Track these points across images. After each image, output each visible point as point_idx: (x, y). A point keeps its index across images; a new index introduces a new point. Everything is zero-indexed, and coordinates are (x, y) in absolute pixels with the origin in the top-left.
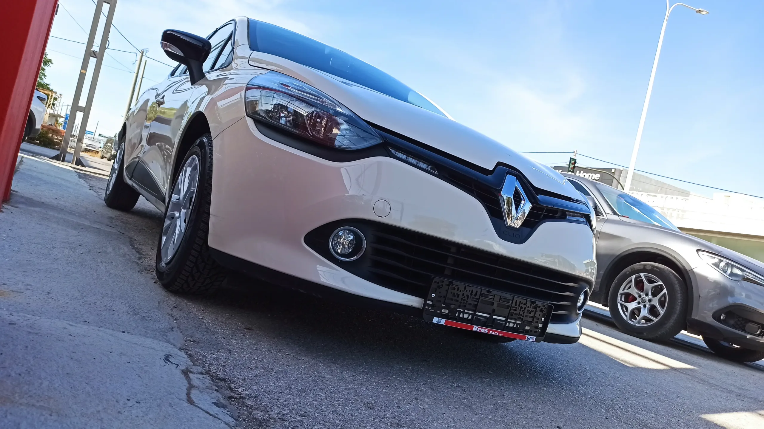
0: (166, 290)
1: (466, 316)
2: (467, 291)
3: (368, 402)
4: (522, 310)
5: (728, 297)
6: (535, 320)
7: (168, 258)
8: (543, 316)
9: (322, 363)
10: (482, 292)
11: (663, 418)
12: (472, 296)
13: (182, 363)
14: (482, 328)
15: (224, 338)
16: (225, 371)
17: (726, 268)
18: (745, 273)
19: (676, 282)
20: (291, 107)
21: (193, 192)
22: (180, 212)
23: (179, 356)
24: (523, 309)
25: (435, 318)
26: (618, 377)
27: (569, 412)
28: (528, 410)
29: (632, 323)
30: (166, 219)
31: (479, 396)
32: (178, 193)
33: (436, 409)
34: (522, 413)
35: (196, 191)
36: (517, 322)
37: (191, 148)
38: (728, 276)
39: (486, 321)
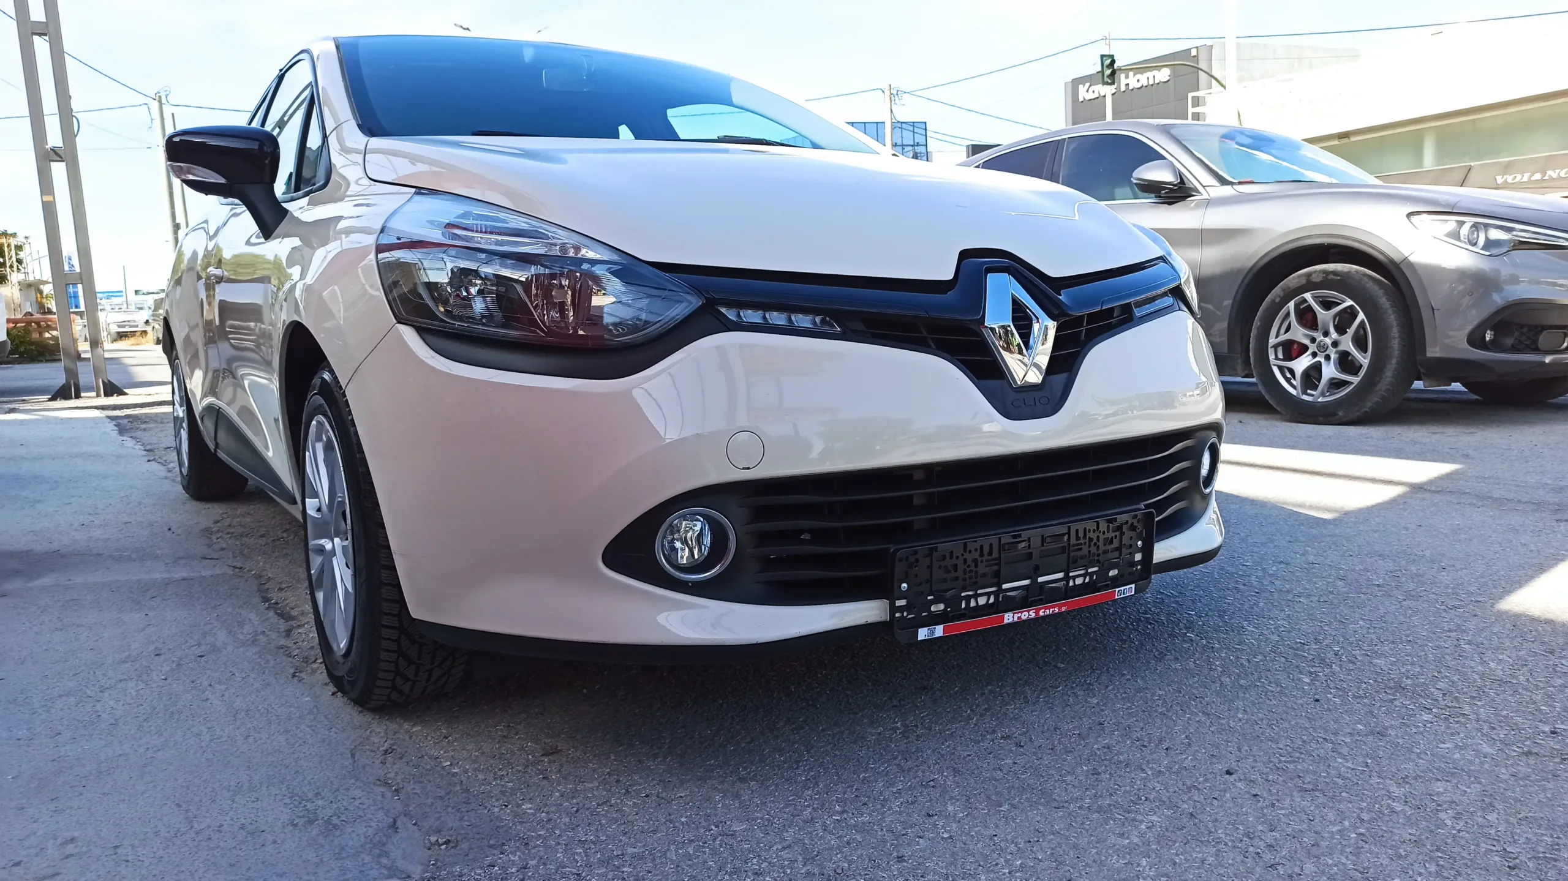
0: (360, 709)
1: (982, 601)
2: (970, 552)
4: (1092, 543)
5: (1492, 295)
6: (1124, 551)
7: (342, 646)
8: (1139, 537)
9: (719, 791)
10: (1002, 543)
12: (986, 557)
14: (1022, 613)
15: (506, 805)
17: (1475, 236)
18: (1514, 233)
19: (1379, 291)
20: (487, 270)
21: (343, 502)
22: (332, 542)
24: (1095, 541)
25: (920, 630)
26: (1313, 563)
27: (1240, 716)
28: (1157, 745)
29: (1309, 399)
30: (310, 552)
31: (1052, 749)
32: (315, 495)
33: (977, 829)
34: (1148, 762)
35: (347, 501)
36: (1090, 570)
37: (308, 398)
38: (1482, 251)
39: (1027, 595)
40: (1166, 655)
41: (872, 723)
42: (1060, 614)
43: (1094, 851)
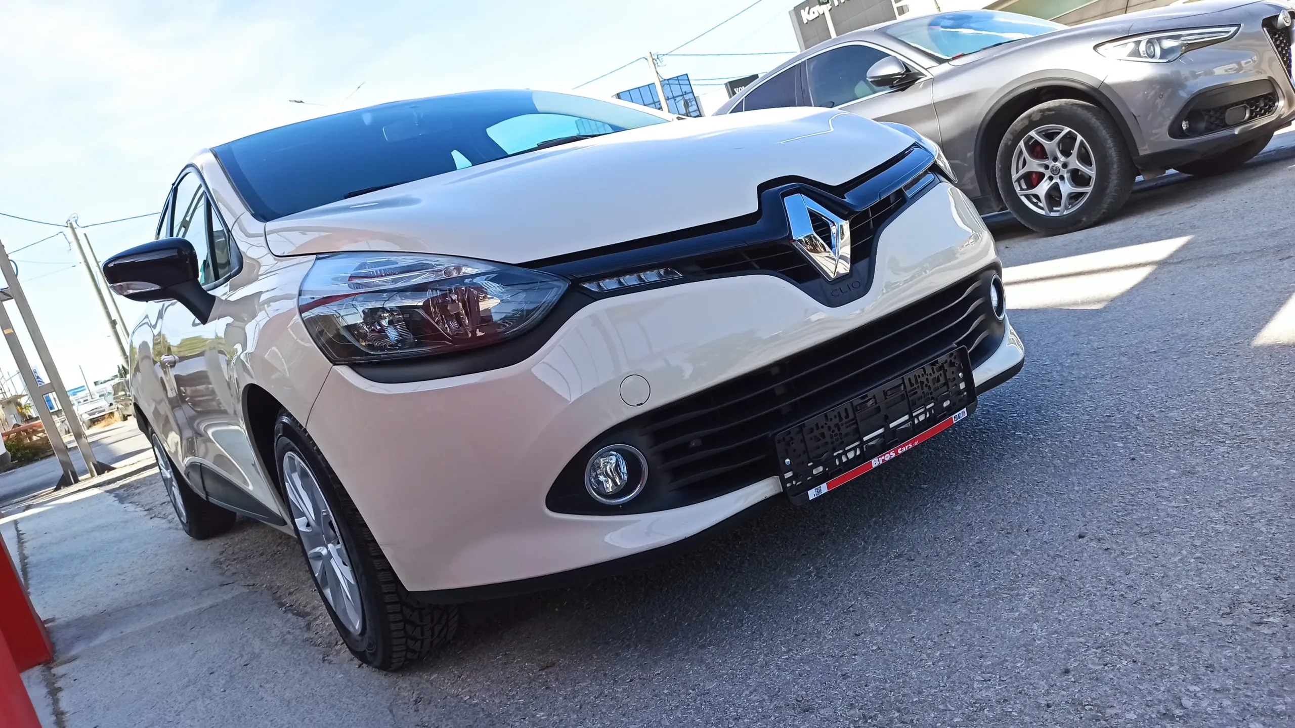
0: (385, 673)
1: (851, 455)
2: (831, 420)
4: (924, 385)
5: (1177, 92)
6: (950, 384)
8: (959, 370)
10: (854, 405)
11: (1206, 391)
12: (844, 420)
14: (884, 455)
17: (1152, 49)
18: (1183, 38)
19: (1089, 115)
20: (389, 305)
21: (328, 515)
22: (326, 548)
24: (926, 383)
25: (809, 492)
26: (1098, 348)
27: (1076, 488)
28: (1018, 530)
29: (1057, 214)
30: (310, 560)
31: (937, 556)
32: (302, 514)
33: (897, 636)
34: (1016, 546)
35: (331, 514)
36: (928, 407)
37: (276, 440)
38: (1161, 61)
39: (884, 441)
40: (1004, 455)
41: (790, 573)
42: (915, 447)
43: (994, 628)
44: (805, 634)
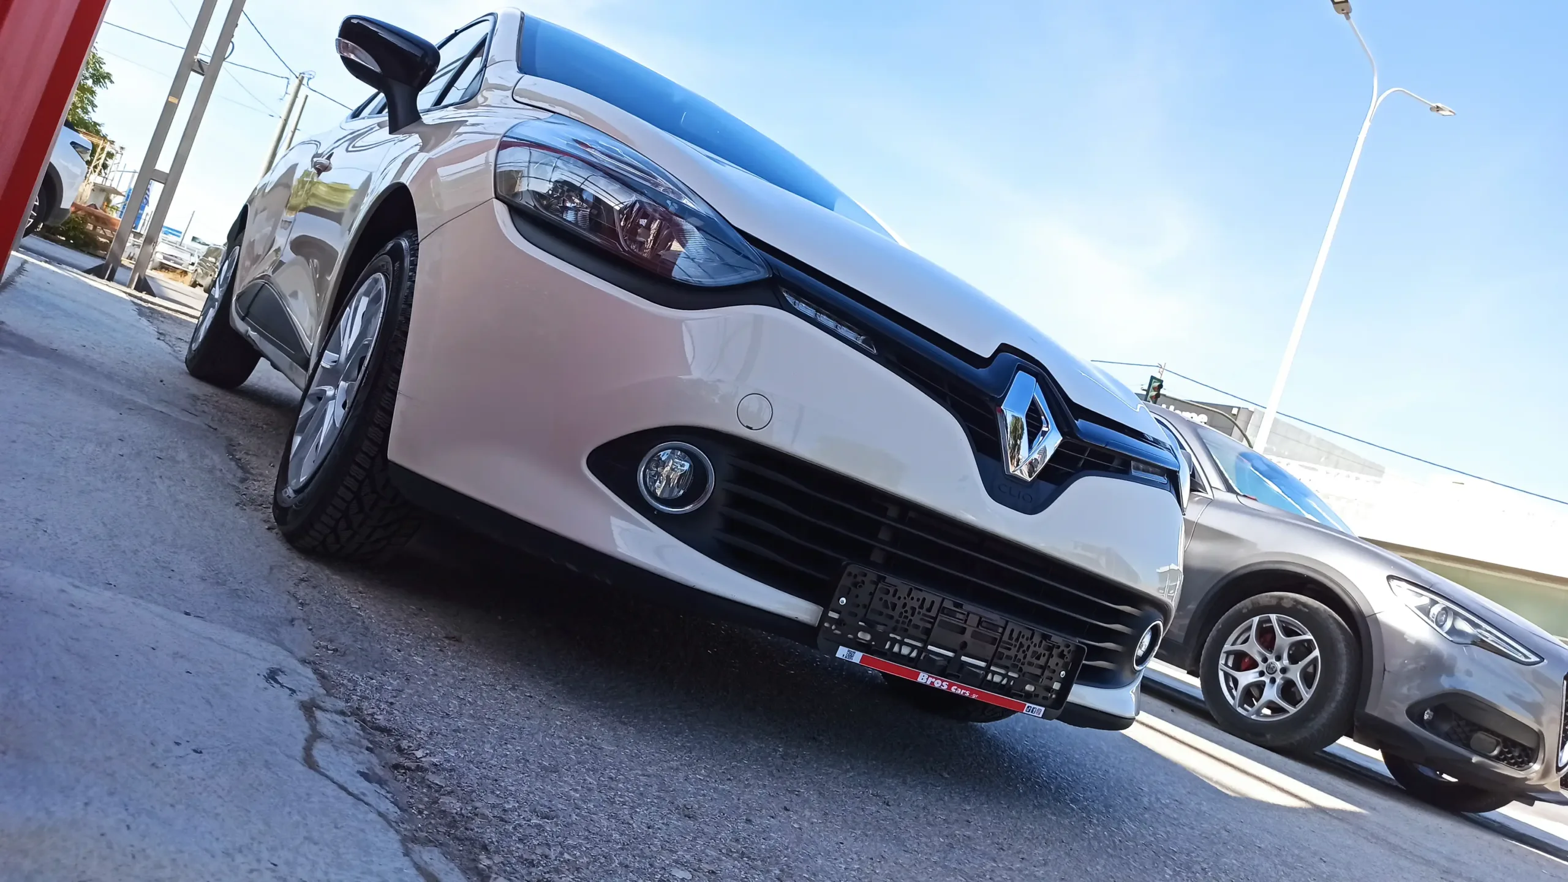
1: (905, 651)
2: (912, 599)
3: (685, 806)
4: (1022, 650)
5: (1441, 676)
6: (1047, 673)
7: (301, 480)
8: (1065, 668)
9: (598, 721)
10: (943, 605)
12: (923, 611)
13: (302, 689)
14: (936, 679)
15: (399, 651)
16: (392, 714)
17: (1443, 619)
18: (1479, 631)
19: (1340, 637)
20: (590, 189)
21: (368, 346)
22: (337, 387)
23: (299, 674)
24: (1025, 648)
25: (841, 648)
29: (1244, 713)
32: (337, 350)
35: (372, 346)
36: (1010, 674)
37: (374, 259)
38: (1445, 635)
39: (947, 666)
40: (1045, 808)
41: (757, 739)
42: (969, 699)
44: (735, 778)
